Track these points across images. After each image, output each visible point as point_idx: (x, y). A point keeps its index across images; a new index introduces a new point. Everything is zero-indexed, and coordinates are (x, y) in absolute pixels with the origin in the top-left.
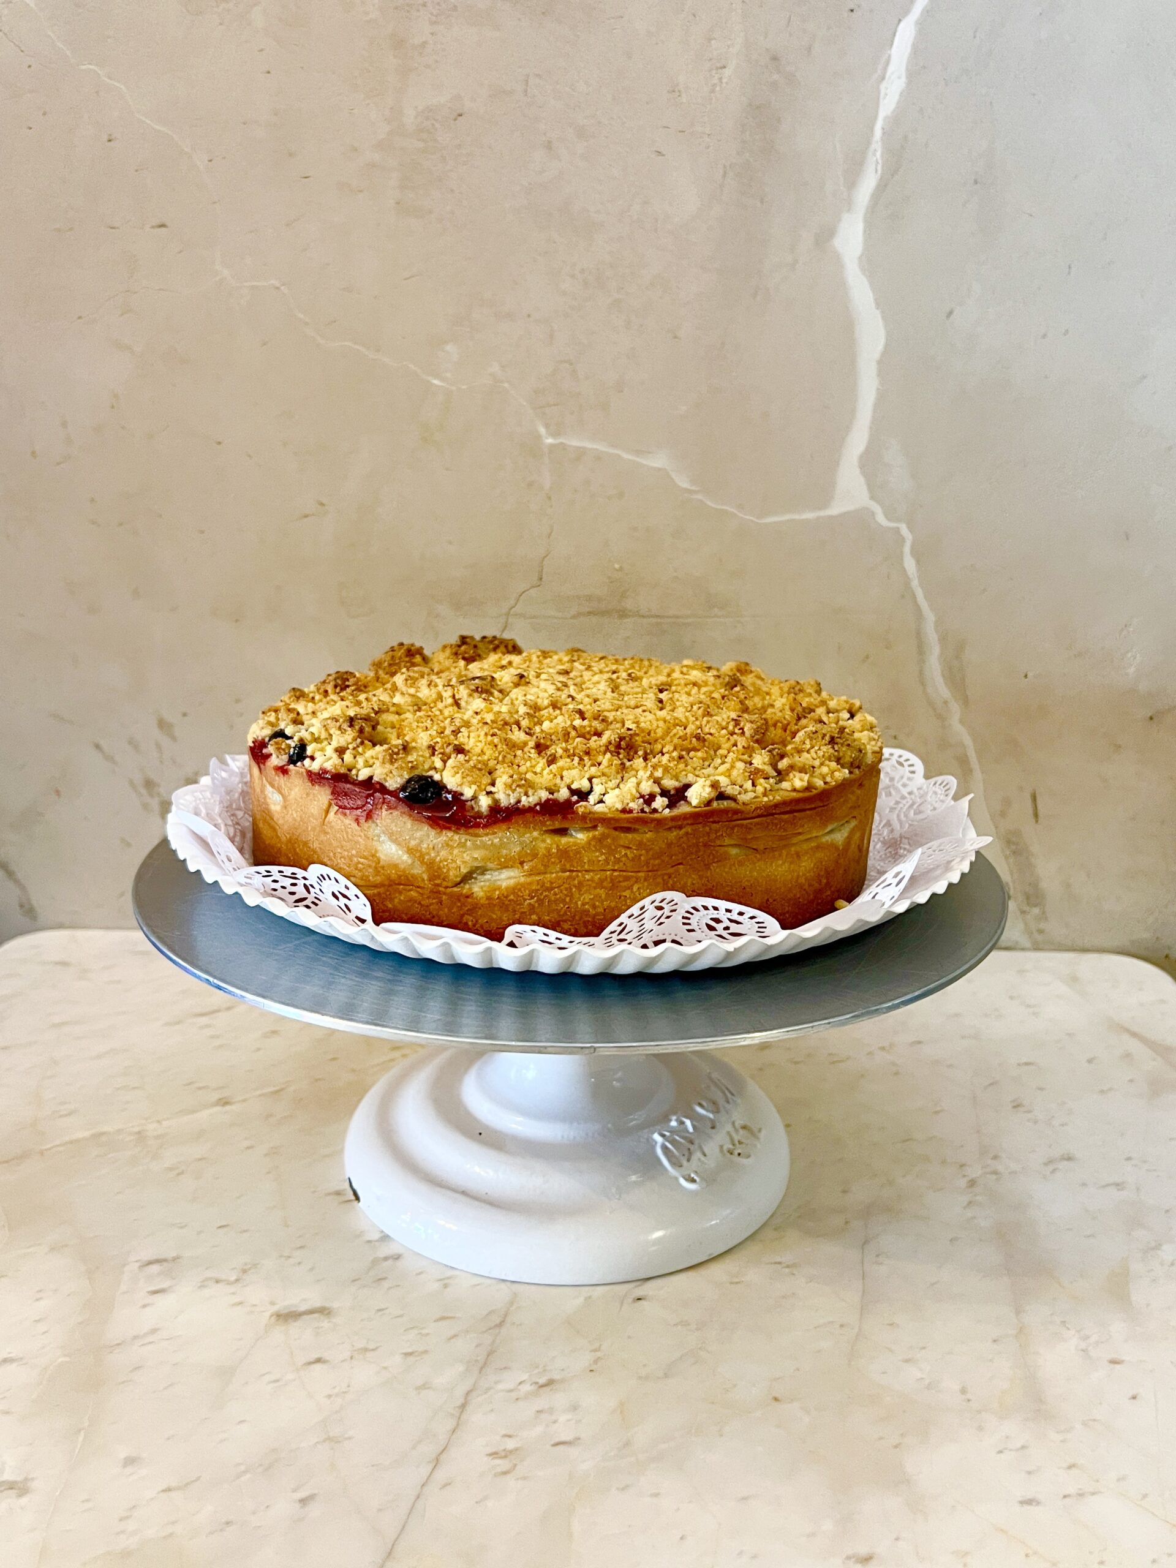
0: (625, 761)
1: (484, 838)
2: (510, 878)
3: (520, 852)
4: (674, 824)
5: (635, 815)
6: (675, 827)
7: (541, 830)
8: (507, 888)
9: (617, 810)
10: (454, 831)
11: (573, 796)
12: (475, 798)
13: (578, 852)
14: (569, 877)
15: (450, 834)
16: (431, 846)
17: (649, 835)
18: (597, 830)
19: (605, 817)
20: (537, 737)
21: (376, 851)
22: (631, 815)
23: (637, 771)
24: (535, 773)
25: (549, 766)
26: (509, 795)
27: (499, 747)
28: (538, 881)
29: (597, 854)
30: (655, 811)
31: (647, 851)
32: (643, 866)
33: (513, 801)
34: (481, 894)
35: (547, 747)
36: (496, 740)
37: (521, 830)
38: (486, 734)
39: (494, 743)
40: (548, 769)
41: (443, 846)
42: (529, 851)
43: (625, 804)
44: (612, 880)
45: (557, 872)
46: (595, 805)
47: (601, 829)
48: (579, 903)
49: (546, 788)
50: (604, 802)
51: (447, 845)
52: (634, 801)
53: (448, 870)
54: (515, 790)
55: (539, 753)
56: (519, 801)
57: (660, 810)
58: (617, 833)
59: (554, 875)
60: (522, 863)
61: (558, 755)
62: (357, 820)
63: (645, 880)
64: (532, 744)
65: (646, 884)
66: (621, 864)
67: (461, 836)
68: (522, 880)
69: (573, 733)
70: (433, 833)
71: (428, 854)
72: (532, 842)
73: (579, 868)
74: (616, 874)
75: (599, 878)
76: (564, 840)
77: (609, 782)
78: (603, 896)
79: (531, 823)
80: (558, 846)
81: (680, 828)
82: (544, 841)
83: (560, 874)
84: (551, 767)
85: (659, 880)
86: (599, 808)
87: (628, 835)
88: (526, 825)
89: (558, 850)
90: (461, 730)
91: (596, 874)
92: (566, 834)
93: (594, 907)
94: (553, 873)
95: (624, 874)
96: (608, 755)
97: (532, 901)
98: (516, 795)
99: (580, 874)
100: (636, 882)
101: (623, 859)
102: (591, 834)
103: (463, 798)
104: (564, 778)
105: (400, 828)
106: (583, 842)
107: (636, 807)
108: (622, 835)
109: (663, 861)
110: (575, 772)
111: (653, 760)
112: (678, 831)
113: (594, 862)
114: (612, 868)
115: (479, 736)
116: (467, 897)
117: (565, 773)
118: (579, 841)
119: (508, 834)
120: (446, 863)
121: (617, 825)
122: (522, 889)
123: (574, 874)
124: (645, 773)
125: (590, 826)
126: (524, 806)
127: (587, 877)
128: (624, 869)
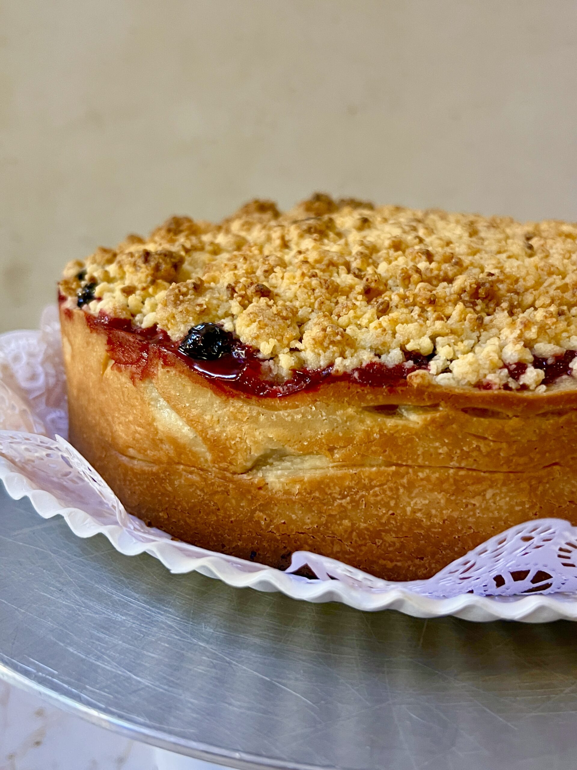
0: (484, 314)
1: (281, 413)
2: (316, 468)
3: (329, 434)
4: (551, 408)
5: (496, 392)
6: (553, 413)
7: (359, 406)
8: (310, 482)
9: (469, 384)
10: (244, 401)
11: (407, 360)
12: (274, 357)
13: (409, 440)
14: (395, 474)
15: (239, 404)
16: (215, 419)
17: (514, 422)
18: (438, 411)
19: (451, 393)
20: (367, 280)
21: (154, 420)
22: (490, 392)
23: (500, 330)
24: (360, 327)
25: (378, 318)
26: (319, 355)
27: (317, 291)
28: (352, 476)
29: (437, 444)
30: (524, 387)
31: (510, 444)
32: (502, 465)
33: (323, 363)
34: (278, 486)
35: (380, 293)
36: (314, 282)
37: (332, 405)
38: (303, 275)
39: (311, 285)
40: (376, 322)
41: (229, 420)
42: (341, 435)
43: (481, 376)
44: (456, 481)
45: (379, 466)
46: (437, 374)
47: (443, 410)
48: (409, 509)
49: (371, 348)
50: (451, 371)
51: (234, 418)
52: (495, 373)
53: (236, 452)
54: (328, 348)
55: (369, 302)
56: (331, 365)
57: (531, 388)
58: (467, 416)
59: (374, 469)
60: (331, 450)
61: (393, 304)
62: (132, 378)
63: (504, 484)
64: (359, 288)
65: (504, 489)
66: (471, 460)
67: (252, 407)
68: (332, 472)
69: (415, 277)
70: (217, 401)
71: (212, 428)
72: (346, 422)
73: (410, 462)
74: (462, 473)
75: (438, 478)
76: (391, 422)
77: (459, 343)
78: (443, 501)
79: (346, 395)
80: (381, 430)
81: (560, 414)
82: (362, 421)
83: (383, 468)
84: (381, 319)
85: (524, 485)
86: (443, 379)
87: (482, 419)
88: (339, 397)
89: (382, 435)
90: (275, 270)
91: (434, 473)
92: (395, 414)
93: (429, 516)
94: (373, 466)
95: (474, 474)
96: (460, 306)
97: (343, 501)
98: (328, 354)
99: (411, 470)
100: (491, 487)
101: (475, 454)
102: (429, 417)
103: (260, 356)
104: (397, 335)
105: (179, 391)
106: (417, 426)
107: (497, 381)
108: (475, 419)
109: (532, 460)
110: (412, 327)
111: (521, 315)
112: (556, 418)
113: (431, 455)
114: (457, 465)
115: (294, 278)
116: (260, 488)
117: (399, 328)
118: (411, 425)
119: (314, 408)
120: (233, 442)
121: (468, 405)
122: (332, 485)
123: (402, 470)
124: (512, 333)
125: (428, 404)
126: (337, 371)
127: (421, 475)
128: (474, 467)
